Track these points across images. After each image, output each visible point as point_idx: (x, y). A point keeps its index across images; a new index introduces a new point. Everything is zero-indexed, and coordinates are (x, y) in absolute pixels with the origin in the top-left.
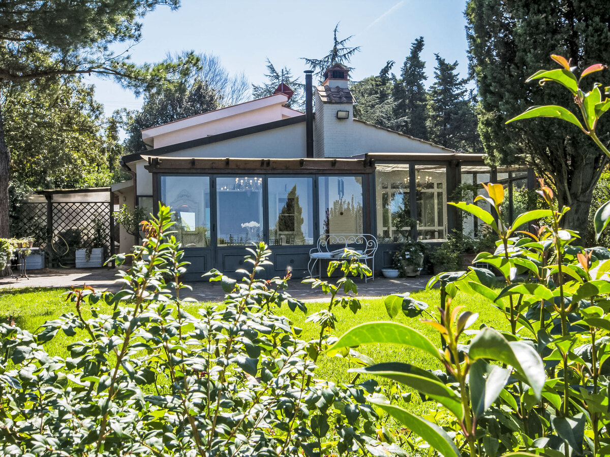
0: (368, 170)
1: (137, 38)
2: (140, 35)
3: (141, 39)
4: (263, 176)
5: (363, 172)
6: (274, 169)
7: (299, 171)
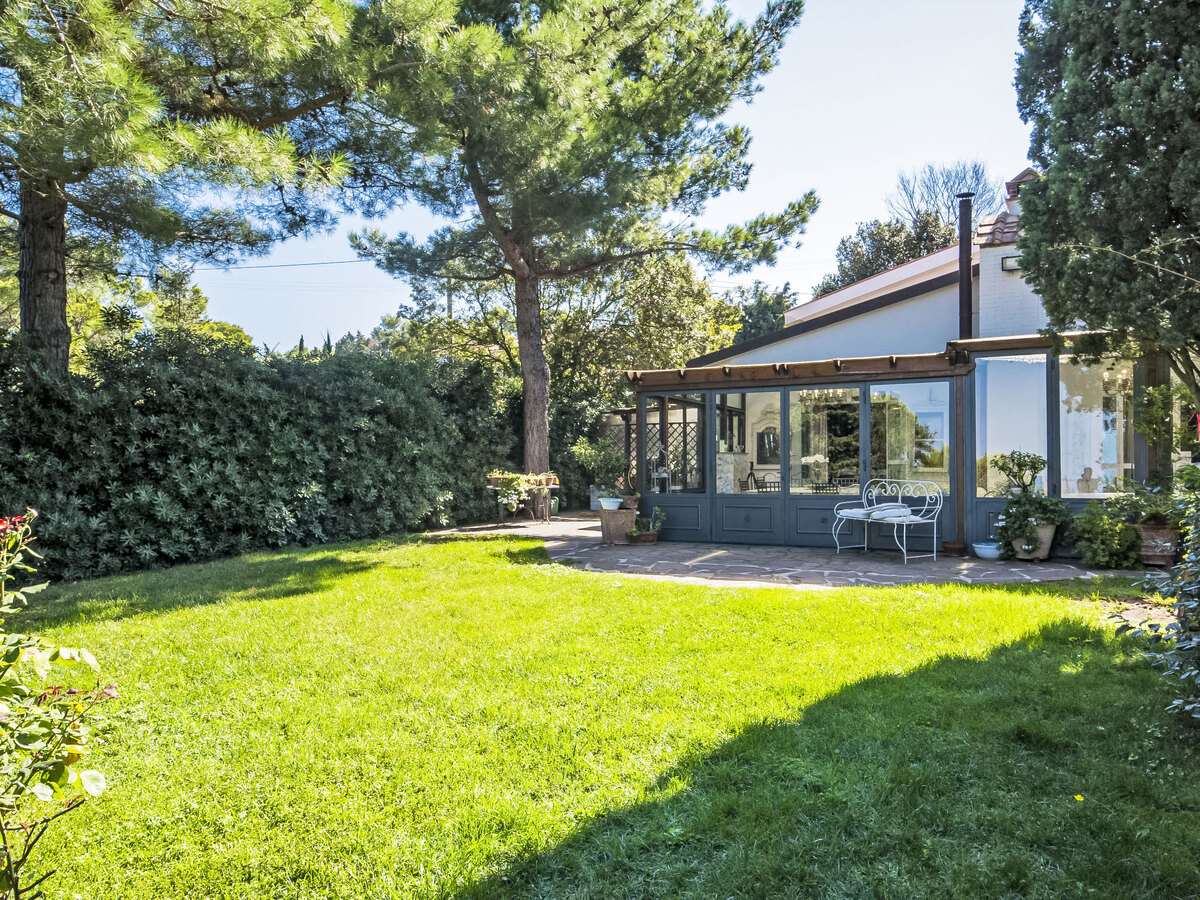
0: (960, 369)
1: (742, 186)
2: (746, 182)
3: (747, 187)
4: (782, 388)
5: (949, 373)
6: (796, 377)
7: (837, 379)
